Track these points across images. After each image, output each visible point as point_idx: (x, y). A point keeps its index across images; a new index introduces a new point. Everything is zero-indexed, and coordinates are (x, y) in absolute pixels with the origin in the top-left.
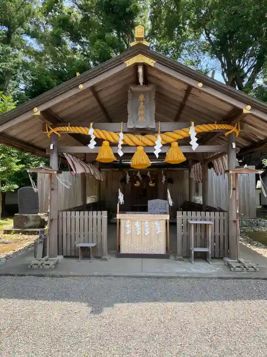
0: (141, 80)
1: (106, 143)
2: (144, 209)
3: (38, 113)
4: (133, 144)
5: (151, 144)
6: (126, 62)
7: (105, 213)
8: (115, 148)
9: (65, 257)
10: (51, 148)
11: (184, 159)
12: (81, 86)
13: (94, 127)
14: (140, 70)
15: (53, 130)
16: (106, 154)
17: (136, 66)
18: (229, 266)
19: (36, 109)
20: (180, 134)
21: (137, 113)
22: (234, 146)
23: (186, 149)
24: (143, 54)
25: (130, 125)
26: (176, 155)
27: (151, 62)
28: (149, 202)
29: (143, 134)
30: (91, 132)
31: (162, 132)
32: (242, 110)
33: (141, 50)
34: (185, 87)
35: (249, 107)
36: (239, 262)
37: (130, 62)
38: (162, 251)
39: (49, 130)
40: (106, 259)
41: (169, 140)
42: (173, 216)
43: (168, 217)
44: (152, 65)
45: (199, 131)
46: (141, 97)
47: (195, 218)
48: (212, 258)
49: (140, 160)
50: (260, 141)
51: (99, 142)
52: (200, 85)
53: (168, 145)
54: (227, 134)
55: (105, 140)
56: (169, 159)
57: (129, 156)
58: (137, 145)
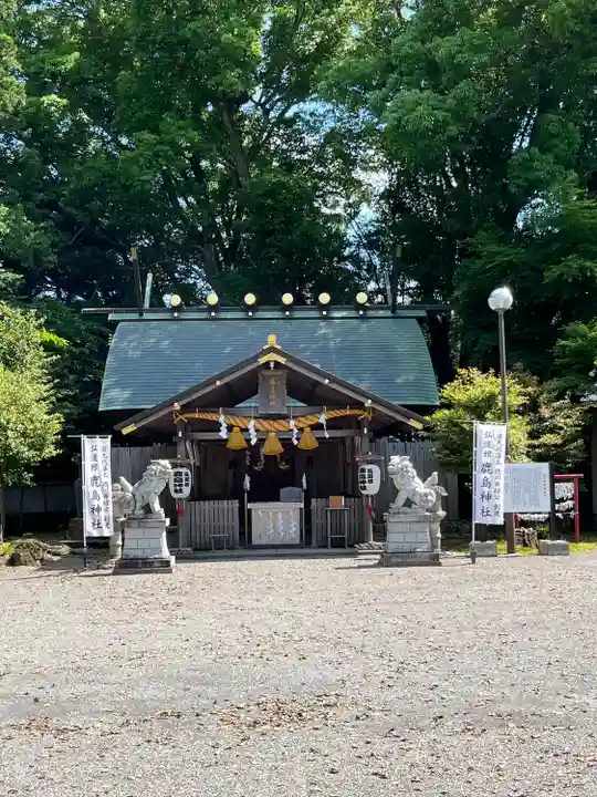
0: (272, 368)
1: (236, 429)
2: (276, 498)
3: (178, 408)
4: (266, 431)
5: (282, 429)
6: (259, 360)
7: (235, 502)
8: (245, 433)
9: (195, 550)
10: (180, 435)
11: (316, 444)
12: (218, 383)
13: (225, 414)
14: (272, 364)
15: (181, 417)
16: (236, 442)
17: (268, 363)
19: (176, 404)
20: (312, 420)
21: (268, 397)
22: (365, 432)
23: (319, 434)
24: (275, 354)
25: (262, 411)
26: (309, 442)
27: (282, 360)
28: (281, 490)
29: (275, 420)
30: (222, 419)
31: (294, 417)
32: (363, 404)
33: (272, 350)
35: (369, 402)
37: (262, 360)
38: (297, 541)
39: (177, 417)
41: (301, 425)
42: (308, 504)
43: (302, 505)
44: (283, 363)
45: (331, 416)
46: (272, 382)
49: (273, 447)
51: (230, 428)
52: (327, 381)
53: (301, 430)
54: (359, 418)
55: (235, 426)
56: (302, 446)
57: (261, 441)
58: (268, 431)
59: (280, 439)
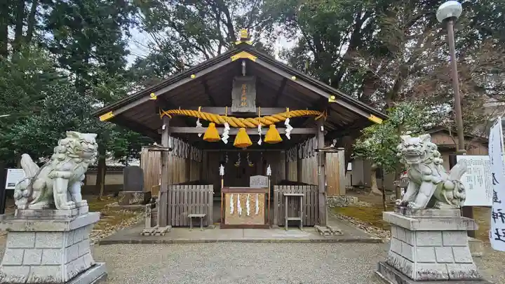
0: (244, 72)
1: (212, 125)
3: (155, 98)
4: (236, 126)
5: (253, 126)
6: (232, 57)
7: (211, 187)
8: (221, 129)
9: (173, 227)
10: (163, 128)
11: (280, 139)
12: (193, 76)
13: (202, 110)
14: (244, 64)
15: (165, 113)
16: (211, 133)
17: (240, 60)
18: (319, 231)
19: (152, 94)
20: (277, 118)
21: (240, 99)
22: (322, 129)
23: (281, 131)
24: (246, 51)
25: (234, 109)
26: (273, 135)
27: (253, 58)
28: (251, 177)
29: (245, 118)
31: (262, 116)
32: (328, 99)
33: (245, 48)
34: (281, 79)
35: (333, 97)
36: (328, 228)
37: (235, 58)
39: (162, 112)
40: (211, 228)
41: (269, 122)
44: (254, 60)
45: (294, 115)
46: (244, 86)
47: (290, 191)
48: (304, 226)
49: (243, 139)
50: (344, 125)
52: (294, 78)
53: (266, 127)
54: (316, 119)
55: (210, 122)
58: (240, 127)
59: (249, 135)
